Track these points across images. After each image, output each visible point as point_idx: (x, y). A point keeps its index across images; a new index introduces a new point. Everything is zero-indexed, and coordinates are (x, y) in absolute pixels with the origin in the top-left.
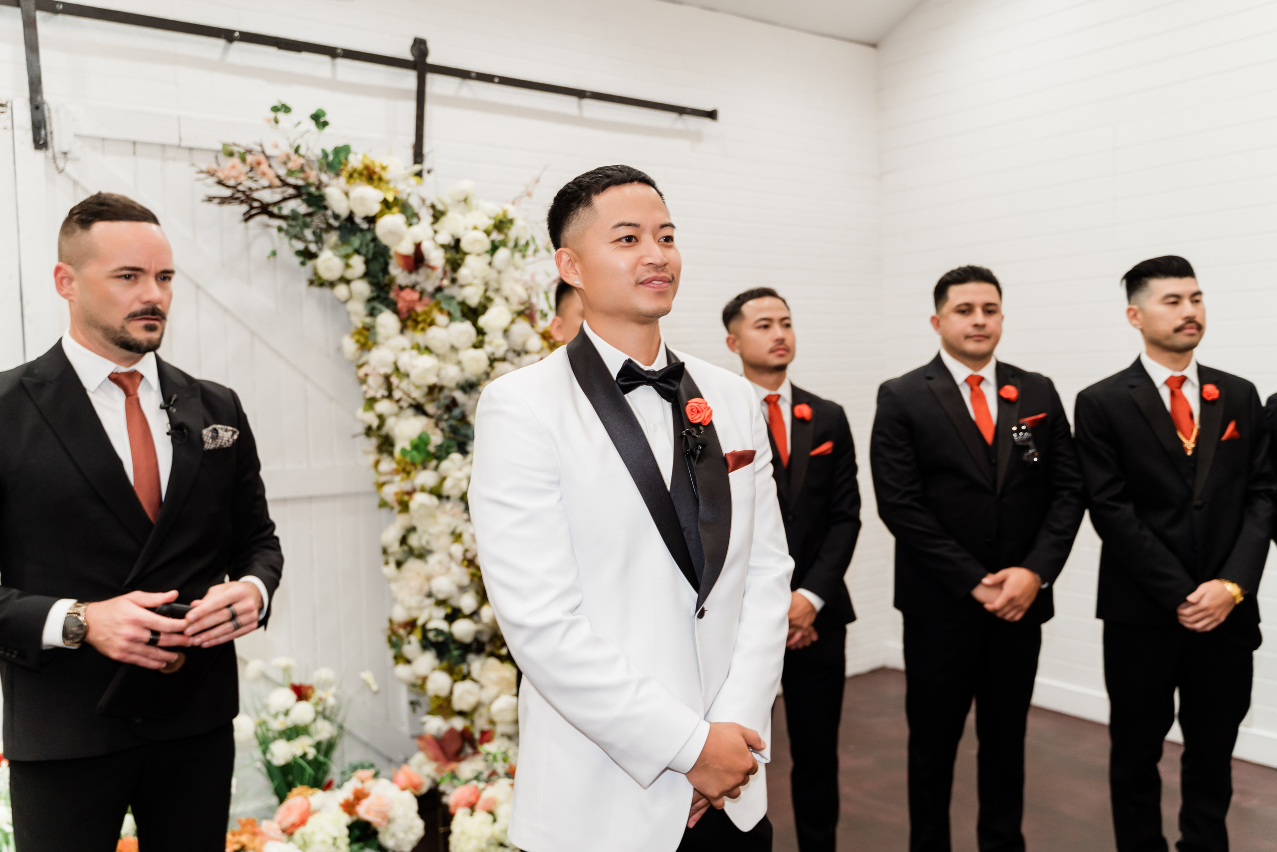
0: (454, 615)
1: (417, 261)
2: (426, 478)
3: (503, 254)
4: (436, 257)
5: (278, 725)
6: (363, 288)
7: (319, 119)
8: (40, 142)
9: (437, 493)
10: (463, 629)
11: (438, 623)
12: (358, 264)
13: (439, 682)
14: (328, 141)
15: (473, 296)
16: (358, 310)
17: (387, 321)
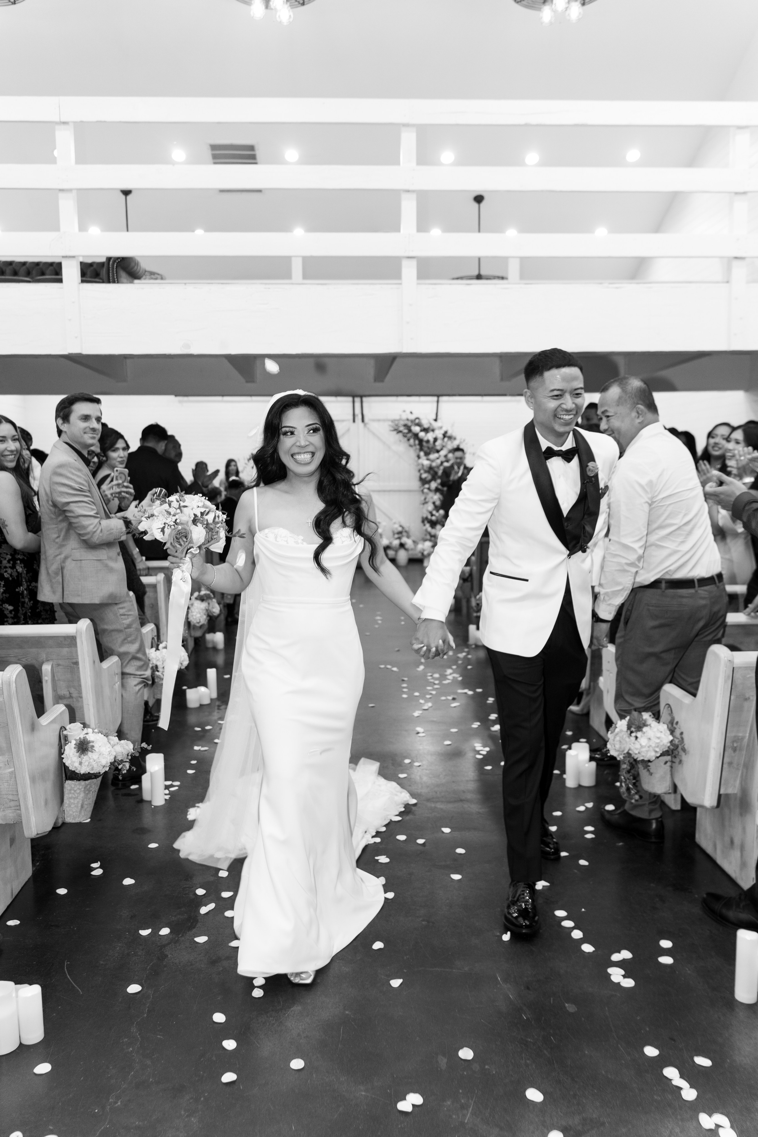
0: (432, 515)
1: (428, 441)
2: (427, 486)
3: (446, 439)
4: (432, 440)
5: (396, 531)
6: (418, 447)
7: (411, 413)
8: (363, 420)
9: (429, 489)
10: (434, 518)
11: (429, 517)
12: (417, 442)
13: (429, 529)
14: (412, 417)
15: (438, 448)
16: (418, 451)
17: (422, 454)
